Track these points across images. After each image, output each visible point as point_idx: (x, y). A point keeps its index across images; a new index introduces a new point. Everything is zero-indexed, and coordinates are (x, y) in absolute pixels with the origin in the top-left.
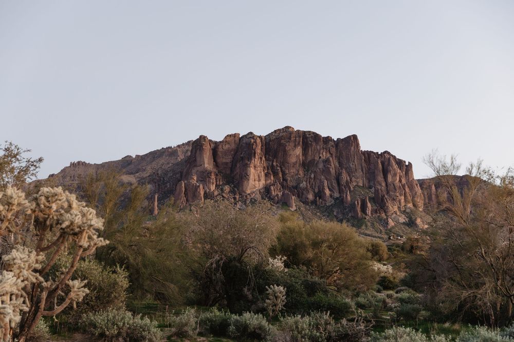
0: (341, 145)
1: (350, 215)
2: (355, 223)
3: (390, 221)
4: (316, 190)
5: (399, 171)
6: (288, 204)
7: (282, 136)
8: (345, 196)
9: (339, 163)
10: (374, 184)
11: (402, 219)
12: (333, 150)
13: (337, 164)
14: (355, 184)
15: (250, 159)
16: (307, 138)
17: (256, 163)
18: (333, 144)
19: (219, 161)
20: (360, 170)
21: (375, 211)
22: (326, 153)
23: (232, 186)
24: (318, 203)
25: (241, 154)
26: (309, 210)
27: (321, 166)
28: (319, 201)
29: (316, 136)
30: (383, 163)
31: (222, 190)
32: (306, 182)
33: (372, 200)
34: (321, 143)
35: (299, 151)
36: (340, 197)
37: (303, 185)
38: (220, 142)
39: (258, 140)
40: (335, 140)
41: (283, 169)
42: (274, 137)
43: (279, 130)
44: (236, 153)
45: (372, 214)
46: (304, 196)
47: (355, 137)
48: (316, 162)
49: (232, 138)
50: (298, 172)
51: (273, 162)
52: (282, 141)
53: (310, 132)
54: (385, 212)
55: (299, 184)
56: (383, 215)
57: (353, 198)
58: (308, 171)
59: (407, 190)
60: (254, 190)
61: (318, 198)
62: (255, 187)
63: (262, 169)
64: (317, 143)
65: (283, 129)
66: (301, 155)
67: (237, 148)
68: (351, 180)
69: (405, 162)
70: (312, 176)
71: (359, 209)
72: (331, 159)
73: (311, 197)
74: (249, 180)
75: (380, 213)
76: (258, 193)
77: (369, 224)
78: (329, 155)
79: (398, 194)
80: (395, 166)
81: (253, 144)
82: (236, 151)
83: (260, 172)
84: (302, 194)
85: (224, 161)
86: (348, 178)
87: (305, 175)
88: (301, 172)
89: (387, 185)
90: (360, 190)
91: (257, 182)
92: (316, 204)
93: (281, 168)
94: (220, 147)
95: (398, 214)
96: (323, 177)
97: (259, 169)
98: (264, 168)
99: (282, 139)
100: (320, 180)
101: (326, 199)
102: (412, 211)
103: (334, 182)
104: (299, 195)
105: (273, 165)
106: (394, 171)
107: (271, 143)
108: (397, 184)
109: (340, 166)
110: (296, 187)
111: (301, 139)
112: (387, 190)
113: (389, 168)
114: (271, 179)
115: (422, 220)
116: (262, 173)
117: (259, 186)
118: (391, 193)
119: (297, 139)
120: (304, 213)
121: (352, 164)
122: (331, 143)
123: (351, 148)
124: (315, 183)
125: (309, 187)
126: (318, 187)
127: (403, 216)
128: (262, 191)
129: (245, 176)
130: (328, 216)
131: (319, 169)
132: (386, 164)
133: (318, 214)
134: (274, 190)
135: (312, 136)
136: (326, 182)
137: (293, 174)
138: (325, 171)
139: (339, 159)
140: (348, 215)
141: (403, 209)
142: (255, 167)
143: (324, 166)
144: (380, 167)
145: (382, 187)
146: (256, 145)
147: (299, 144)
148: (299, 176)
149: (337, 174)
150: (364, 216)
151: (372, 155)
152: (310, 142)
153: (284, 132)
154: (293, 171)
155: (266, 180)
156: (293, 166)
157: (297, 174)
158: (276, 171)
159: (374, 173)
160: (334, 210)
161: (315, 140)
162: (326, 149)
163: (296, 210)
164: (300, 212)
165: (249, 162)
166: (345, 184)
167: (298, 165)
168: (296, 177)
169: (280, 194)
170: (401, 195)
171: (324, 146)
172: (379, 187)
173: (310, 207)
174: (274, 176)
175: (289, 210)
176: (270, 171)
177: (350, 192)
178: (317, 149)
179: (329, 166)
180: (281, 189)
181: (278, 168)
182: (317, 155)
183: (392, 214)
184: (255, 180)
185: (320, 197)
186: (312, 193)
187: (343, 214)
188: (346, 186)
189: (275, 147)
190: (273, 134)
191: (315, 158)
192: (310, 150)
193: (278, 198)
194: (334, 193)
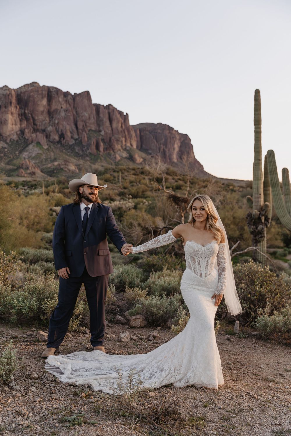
0: (78, 98)
1: (88, 151)
2: (93, 157)
3: (117, 156)
4: (60, 133)
5: (121, 119)
6: (41, 143)
7: (31, 90)
8: (83, 137)
9: (76, 112)
10: (103, 128)
11: (125, 155)
12: (71, 101)
13: (75, 113)
14: (89, 128)
15: (6, 107)
16: (51, 92)
17: (12, 110)
18: (71, 97)
20: (92, 118)
21: (105, 149)
22: (66, 104)
26: (57, 148)
27: (63, 114)
28: (63, 142)
29: (58, 91)
30: (109, 114)
32: (52, 126)
33: (103, 140)
34: (62, 96)
35: (45, 102)
36: (79, 138)
37: (50, 128)
39: (13, 93)
40: (73, 94)
41: (34, 116)
42: (24, 90)
43: (28, 85)
45: (104, 151)
46: (51, 137)
47: (87, 94)
48: (58, 111)
50: (45, 118)
51: (25, 110)
52: (32, 94)
53: (53, 87)
54: (113, 150)
55: (46, 128)
56: (112, 152)
57: (89, 138)
58: (52, 118)
59: (126, 133)
60: (12, 132)
61: (62, 139)
62: (13, 130)
63: (17, 115)
64: (58, 97)
65: (31, 84)
66: (47, 105)
68: (86, 125)
69: (123, 113)
70: (56, 122)
71: (94, 147)
72: (70, 108)
73: (57, 138)
74: (8, 124)
75: (109, 150)
76: (15, 134)
77: (103, 158)
78: (68, 106)
79: (120, 136)
80: (118, 116)
81: (9, 96)
83: (16, 118)
84: (50, 135)
86: (84, 124)
87: (50, 121)
88: (48, 119)
89: (112, 130)
90: (93, 133)
91: (14, 126)
92: (61, 144)
93: (31, 114)
95: (122, 151)
96: (64, 123)
97: (15, 115)
98: (19, 115)
99: (32, 92)
100: (63, 125)
101: (69, 139)
102: (130, 149)
103: (74, 127)
104: (48, 136)
105: (25, 113)
106: (117, 119)
107: (22, 95)
108: (120, 129)
109: (77, 114)
110: (44, 131)
111: (47, 93)
112: (113, 133)
113: (114, 117)
114: (24, 124)
115: (139, 156)
116: (18, 119)
117: (16, 129)
118: (116, 136)
119: (43, 92)
120: (55, 150)
121: (87, 113)
122: (69, 96)
123: (86, 102)
124: (59, 128)
125: (55, 130)
126: (62, 130)
127: (125, 152)
128: (18, 133)
129: (4, 121)
130: (72, 153)
131: (62, 116)
132: (111, 114)
133: (64, 151)
134: (28, 132)
135: (55, 91)
136: (68, 127)
137: (41, 120)
138: (66, 118)
139: (76, 109)
140: (86, 152)
141: (124, 147)
142: (12, 114)
143: (66, 114)
144: (107, 116)
145: (109, 131)
146: (12, 96)
147: (45, 96)
148: (46, 122)
149: (75, 120)
150: (98, 152)
151: (101, 106)
152: (53, 95)
153: (31, 86)
154: (41, 117)
155: (21, 125)
156: (42, 114)
157: (45, 120)
158: (28, 118)
159: (103, 120)
160: (76, 147)
161: (57, 94)
162: (66, 101)
163: (48, 148)
164: (51, 150)
165: (7, 110)
166: (82, 128)
167: (45, 113)
168: (44, 122)
169: (34, 135)
170: (122, 137)
171: (65, 99)
172: (107, 131)
173: (57, 145)
174: (27, 121)
175: (43, 148)
176: (23, 117)
177: (87, 135)
178: (59, 101)
179: (69, 114)
180: (34, 132)
181: (30, 115)
182: (60, 105)
183: (118, 151)
184: (12, 124)
185: (64, 138)
186: (57, 134)
187: (83, 151)
188: (83, 130)
189: (26, 98)
190: (23, 88)
191: (58, 108)
192: (54, 101)
193: (32, 138)
194: (74, 135)
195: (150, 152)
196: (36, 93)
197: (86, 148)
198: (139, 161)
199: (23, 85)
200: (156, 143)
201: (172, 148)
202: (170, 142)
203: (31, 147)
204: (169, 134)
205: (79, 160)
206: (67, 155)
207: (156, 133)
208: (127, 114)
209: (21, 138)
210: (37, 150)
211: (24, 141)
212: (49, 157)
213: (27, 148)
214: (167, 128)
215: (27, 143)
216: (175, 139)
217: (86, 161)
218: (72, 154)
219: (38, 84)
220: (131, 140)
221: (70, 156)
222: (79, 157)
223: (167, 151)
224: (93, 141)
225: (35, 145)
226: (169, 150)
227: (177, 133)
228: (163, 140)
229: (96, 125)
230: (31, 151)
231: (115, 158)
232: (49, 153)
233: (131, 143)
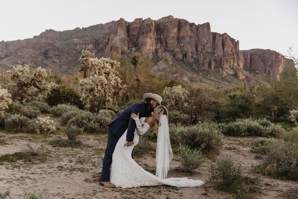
0: (201, 28)
1: (202, 68)
2: (205, 73)
3: (224, 73)
4: (184, 53)
5: (232, 45)
6: (168, 60)
7: (167, 21)
8: (200, 57)
9: (198, 38)
10: (217, 51)
11: (231, 72)
12: (195, 30)
13: (197, 39)
14: (206, 51)
15: (147, 33)
16: (181, 23)
17: (151, 36)
18: (196, 27)
19: (131, 33)
20: (210, 43)
21: (216, 67)
22: (191, 32)
23: (137, 48)
24: (185, 61)
25: (143, 30)
26: (179, 64)
27: (188, 39)
28: (185, 60)
29: (186, 22)
30: (223, 40)
31: (131, 50)
32: (179, 48)
33: (215, 60)
34: (189, 26)
35: (175, 30)
36: (197, 58)
37: (177, 50)
38: (132, 23)
39: (154, 23)
40: (197, 25)
41: (166, 40)
42: (162, 21)
43: (165, 17)
44: (140, 30)
45: (214, 68)
46: (177, 56)
47: (208, 24)
48: (185, 37)
49: (138, 20)
50: (175, 42)
52: (167, 24)
53: (183, 19)
54: (222, 68)
55: (175, 49)
56: (221, 69)
57: (204, 58)
58: (180, 42)
59: (235, 56)
61: (185, 58)
62: (150, 50)
63: (154, 39)
64: (186, 26)
65: (167, 17)
66: (177, 32)
67: (141, 26)
68: (204, 49)
69: (235, 40)
70: (182, 45)
71: (206, 65)
72: (194, 36)
73: (181, 57)
74: (147, 45)
75: (219, 68)
76: (151, 53)
77: (212, 74)
78: (192, 33)
79: (230, 58)
80: (230, 42)
81: (150, 25)
82: (140, 28)
83: (153, 41)
84: (176, 55)
85: (133, 33)
86: (203, 47)
87: (178, 44)
88: (176, 43)
89: (224, 53)
90: (208, 54)
91: (151, 47)
92: (183, 61)
94: (131, 25)
95: (229, 69)
96: (188, 46)
97: (153, 39)
98: (156, 39)
99: (167, 23)
100: (187, 48)
101: (189, 59)
102: (237, 68)
103: (194, 49)
104: (174, 56)
105: (160, 37)
106: (229, 44)
107: (160, 25)
108: (230, 52)
109: (198, 40)
110: (172, 51)
111: (178, 23)
112: (224, 56)
113: (226, 43)
114: (159, 46)
115: (242, 73)
116: (155, 42)
117: (152, 49)
118: (226, 57)
119: (175, 23)
120: (177, 66)
121: (206, 40)
122: (194, 27)
123: (206, 30)
124: (184, 49)
125: (180, 51)
126: (185, 51)
127: (232, 70)
128: (153, 52)
129: (145, 43)
130: (190, 68)
131: (187, 41)
132: (225, 40)
133: (184, 67)
134: (161, 52)
135: (184, 22)
136: (190, 49)
137: (171, 43)
138: (190, 43)
139: (198, 36)
140: (201, 68)
141: (232, 67)
142: (151, 38)
143: (190, 40)
144: (221, 42)
145: (221, 54)
146: (152, 26)
147: (176, 26)
148: (175, 45)
149: (196, 44)
150: (210, 69)
151: (217, 35)
152: (182, 26)
153: (168, 19)
154: (172, 42)
155: (156, 46)
156: (172, 39)
157: (174, 44)
158: (162, 41)
159: (217, 45)
160: (193, 65)
161: (185, 24)
162: (191, 30)
163: (172, 64)
164: (174, 65)
165: (147, 35)
166: (200, 51)
167: (175, 38)
168: (173, 45)
169: (164, 54)
170: (231, 59)
171: (190, 28)
172: (220, 54)
173: (180, 62)
174: (161, 44)
175: (169, 64)
176: (159, 41)
177: (203, 55)
178: (186, 30)
179: (192, 40)
180: (165, 52)
181: (163, 39)
182: (186, 33)
183: (226, 69)
184: (150, 46)
185: (186, 58)
186: (182, 54)
187: (198, 67)
188: (201, 52)
189: (163, 27)
190: (162, 20)
191: (185, 35)
192: (182, 30)
193: (162, 57)
194: (194, 55)
195: (257, 72)
196: (170, 23)
197: (201, 66)
198: (242, 78)
199: (162, 18)
200: (263, 65)
201: (277, 70)
202: (276, 65)
203: (160, 62)
204: (276, 59)
205: (193, 74)
206: (186, 70)
207: (265, 57)
208: (238, 40)
209: (155, 56)
210: (164, 65)
211: (157, 58)
212: (172, 70)
213: (157, 63)
214: (274, 53)
215: (158, 59)
216: (280, 63)
217: (199, 75)
218: (190, 70)
219: (173, 17)
220: (239, 61)
221: (188, 71)
222: (195, 72)
223: (272, 72)
224: (207, 60)
225: (164, 61)
226: (274, 71)
227: (283, 58)
228: (270, 63)
229: (211, 48)
230: (160, 65)
231: (223, 74)
232: (172, 68)
233: (239, 64)
